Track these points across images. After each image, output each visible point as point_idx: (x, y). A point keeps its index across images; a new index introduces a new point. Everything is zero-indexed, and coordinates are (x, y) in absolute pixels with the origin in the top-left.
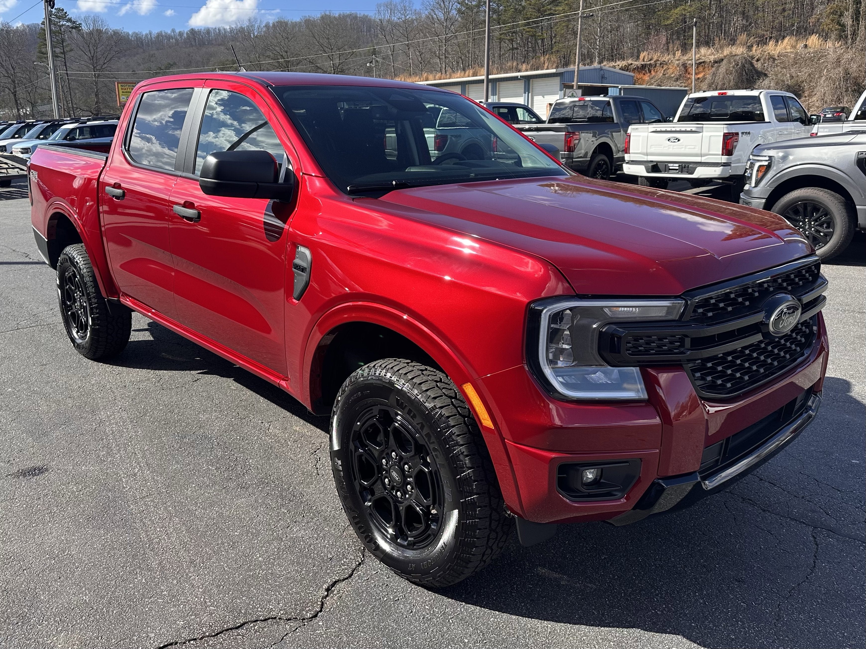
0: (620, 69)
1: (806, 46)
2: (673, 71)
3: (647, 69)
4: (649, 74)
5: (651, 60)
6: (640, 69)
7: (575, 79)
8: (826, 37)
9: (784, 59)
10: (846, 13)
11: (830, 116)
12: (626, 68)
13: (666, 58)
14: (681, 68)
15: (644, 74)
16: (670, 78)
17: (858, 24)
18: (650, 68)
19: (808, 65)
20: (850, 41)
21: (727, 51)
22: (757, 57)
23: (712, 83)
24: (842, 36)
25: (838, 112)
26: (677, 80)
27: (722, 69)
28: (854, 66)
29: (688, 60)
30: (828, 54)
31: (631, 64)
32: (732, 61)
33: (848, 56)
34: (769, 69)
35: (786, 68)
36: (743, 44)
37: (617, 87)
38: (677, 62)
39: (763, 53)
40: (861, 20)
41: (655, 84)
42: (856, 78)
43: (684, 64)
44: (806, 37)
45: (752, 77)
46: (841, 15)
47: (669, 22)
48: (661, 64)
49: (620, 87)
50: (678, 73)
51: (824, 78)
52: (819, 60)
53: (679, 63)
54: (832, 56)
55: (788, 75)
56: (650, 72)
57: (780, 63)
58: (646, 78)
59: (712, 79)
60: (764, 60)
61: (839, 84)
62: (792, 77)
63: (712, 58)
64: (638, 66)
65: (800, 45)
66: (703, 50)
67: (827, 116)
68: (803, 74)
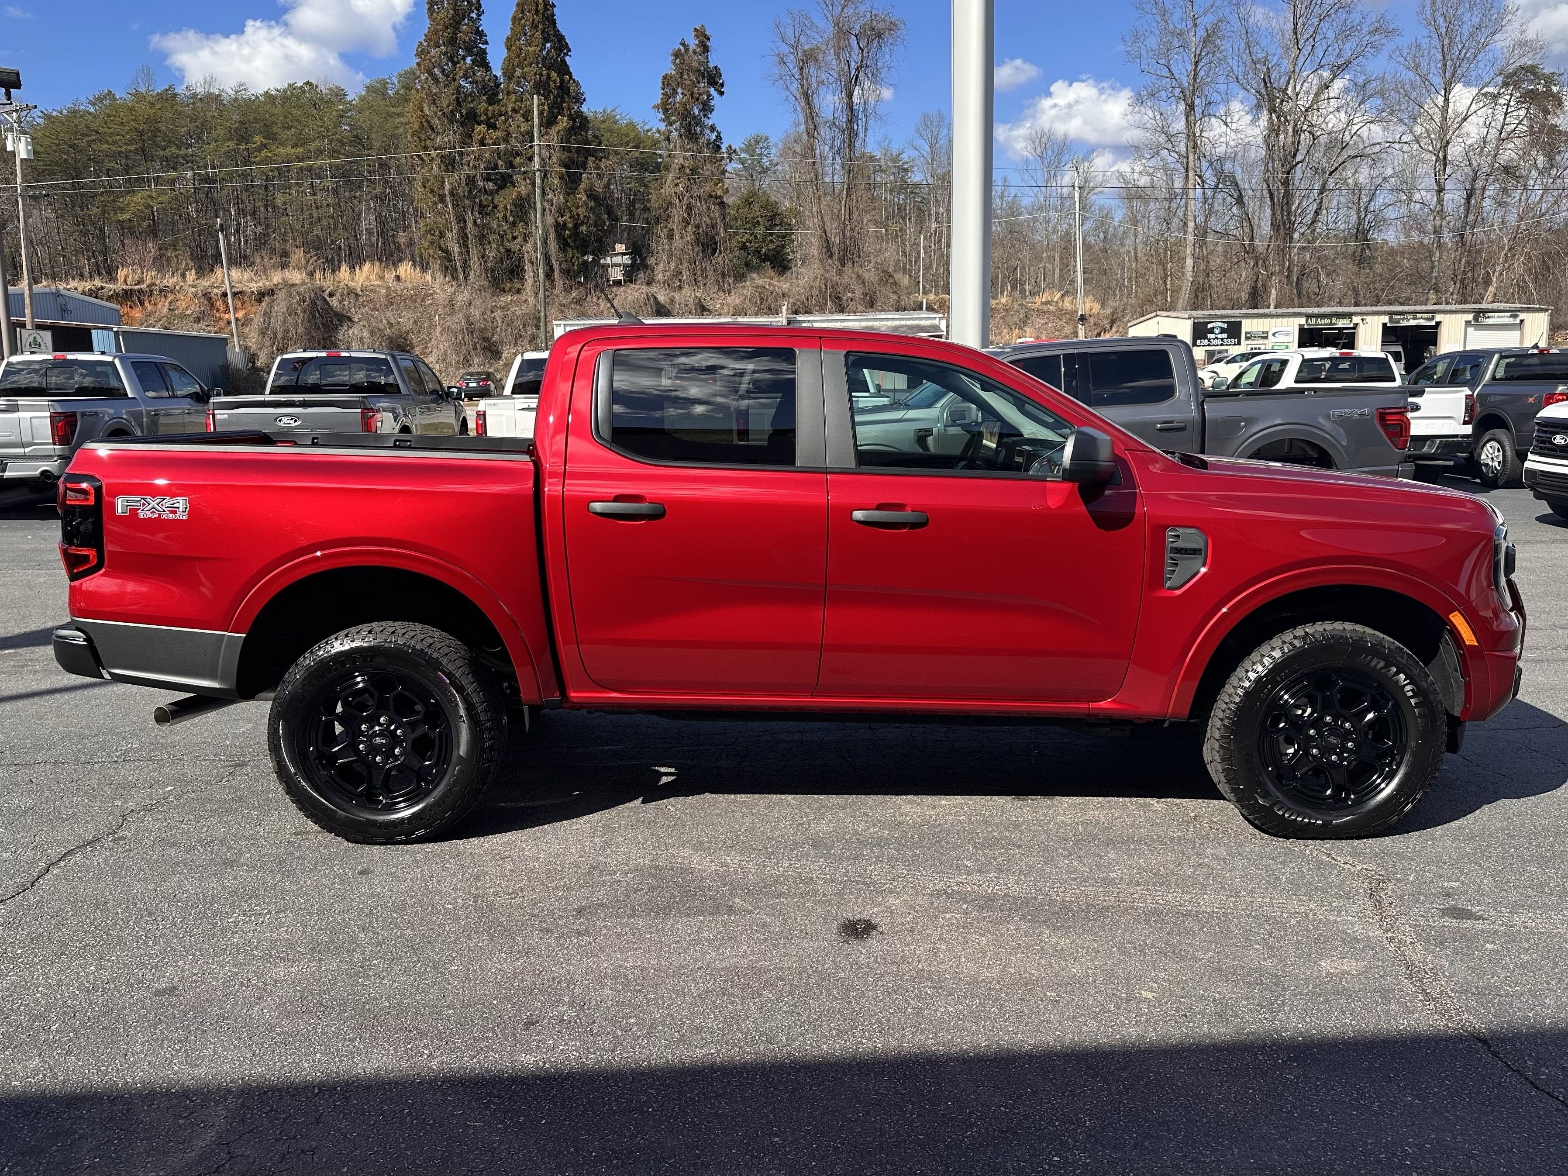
0: (83, 293)
1: (398, 278)
2: (188, 304)
3: (135, 298)
4: (140, 308)
5: (138, 283)
6: (123, 297)
7: (28, 311)
8: (425, 268)
9: (372, 295)
10: (449, 235)
11: (475, 385)
12: (94, 293)
13: (170, 281)
14: (202, 300)
15: (131, 307)
16: (183, 316)
17: (468, 252)
18: (142, 298)
19: (410, 307)
20: (461, 276)
21: (277, 277)
22: (329, 290)
23: (267, 329)
24: (449, 269)
25: (483, 380)
26: (198, 320)
27: (280, 306)
28: (475, 313)
29: (212, 287)
30: (435, 292)
31: (102, 288)
32: (294, 293)
33: (463, 297)
34: (353, 310)
35: (378, 310)
36: (298, 268)
37: (111, 329)
38: (193, 290)
39: (336, 285)
40: (470, 246)
41: (159, 325)
42: (482, 330)
43: (206, 294)
44: (395, 265)
45: (331, 322)
46: (442, 235)
47: (126, 216)
48: (161, 291)
49: (115, 329)
50: (197, 309)
51: (439, 329)
52: (423, 300)
53: (197, 292)
54: (441, 297)
55: (385, 321)
56: (142, 304)
57: (367, 301)
58: (137, 313)
59: (264, 321)
60: (341, 296)
61: (463, 338)
62: (391, 325)
63: (254, 287)
64: (117, 291)
65: (390, 276)
66: (235, 273)
67: (471, 385)
68: (406, 320)
